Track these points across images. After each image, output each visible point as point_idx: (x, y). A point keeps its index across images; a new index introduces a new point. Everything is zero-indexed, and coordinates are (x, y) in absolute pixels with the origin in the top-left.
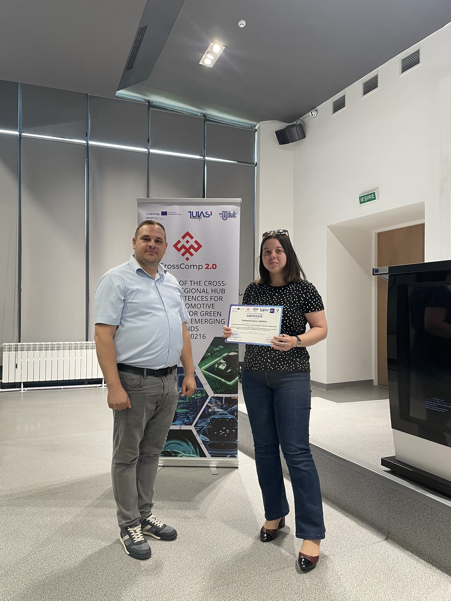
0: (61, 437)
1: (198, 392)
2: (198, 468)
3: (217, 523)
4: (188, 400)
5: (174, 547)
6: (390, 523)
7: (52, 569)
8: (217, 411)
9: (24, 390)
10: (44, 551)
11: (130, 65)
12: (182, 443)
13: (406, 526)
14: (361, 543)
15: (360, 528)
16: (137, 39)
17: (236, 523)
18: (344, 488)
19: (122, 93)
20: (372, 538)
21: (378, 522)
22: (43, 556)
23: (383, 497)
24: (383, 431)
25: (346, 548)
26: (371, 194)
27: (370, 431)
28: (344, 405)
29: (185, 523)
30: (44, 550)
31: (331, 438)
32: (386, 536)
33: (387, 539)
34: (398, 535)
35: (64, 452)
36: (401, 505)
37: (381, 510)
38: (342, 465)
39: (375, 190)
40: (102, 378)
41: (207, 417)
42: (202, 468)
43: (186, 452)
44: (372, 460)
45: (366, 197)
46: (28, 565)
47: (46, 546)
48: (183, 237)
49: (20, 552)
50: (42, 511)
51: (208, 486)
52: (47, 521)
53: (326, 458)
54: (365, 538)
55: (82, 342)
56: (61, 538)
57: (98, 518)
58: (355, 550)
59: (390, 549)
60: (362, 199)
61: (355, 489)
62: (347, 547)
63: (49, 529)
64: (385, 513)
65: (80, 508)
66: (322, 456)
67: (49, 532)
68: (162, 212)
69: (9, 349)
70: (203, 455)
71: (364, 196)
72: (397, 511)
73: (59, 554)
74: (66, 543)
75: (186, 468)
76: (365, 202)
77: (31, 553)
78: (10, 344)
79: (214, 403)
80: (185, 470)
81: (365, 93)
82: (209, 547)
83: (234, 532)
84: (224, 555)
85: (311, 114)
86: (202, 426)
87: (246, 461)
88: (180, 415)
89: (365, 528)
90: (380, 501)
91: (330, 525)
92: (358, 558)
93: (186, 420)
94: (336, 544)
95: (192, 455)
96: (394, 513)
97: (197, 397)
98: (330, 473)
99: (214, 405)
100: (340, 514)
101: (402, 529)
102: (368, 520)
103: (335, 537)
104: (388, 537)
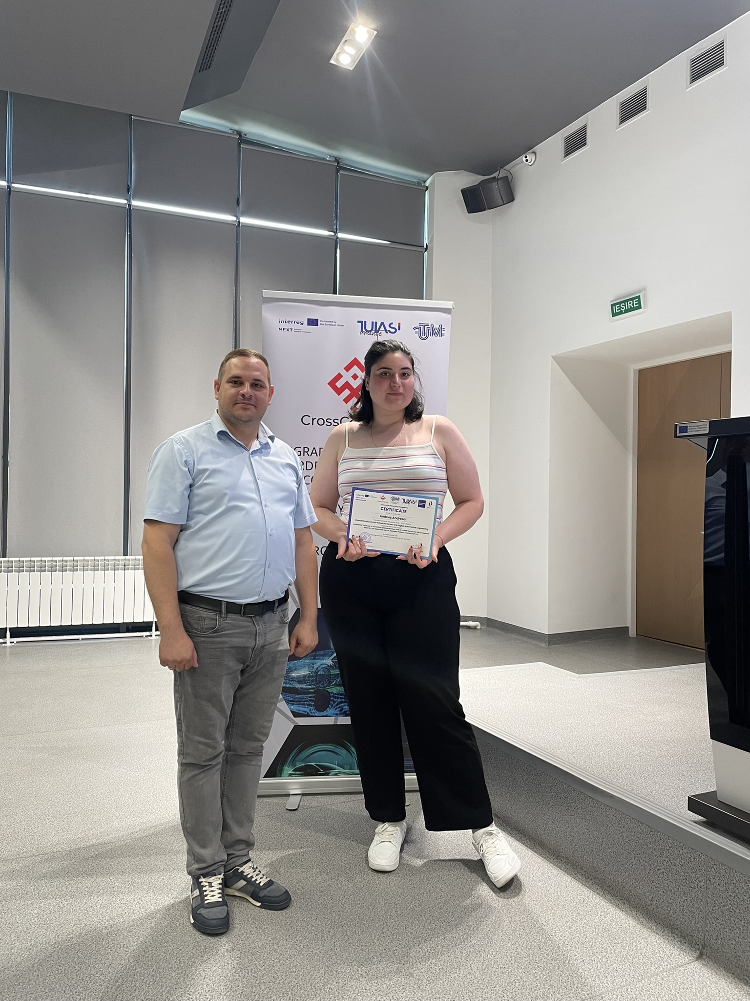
0: (71, 735)
3: (366, 923)
5: (280, 978)
6: (709, 926)
9: (11, 643)
10: (18, 987)
11: (206, 62)
13: (743, 936)
14: (652, 968)
15: (646, 933)
17: (403, 922)
18: (610, 851)
19: (188, 116)
20: (671, 956)
21: (681, 921)
23: (694, 875)
25: (624, 980)
26: (632, 299)
29: (302, 922)
30: (19, 985)
31: (578, 748)
32: (698, 952)
33: (700, 957)
34: (724, 950)
36: (732, 892)
37: (688, 900)
38: (607, 806)
39: (640, 292)
40: (152, 622)
44: (665, 797)
45: (624, 304)
47: (25, 974)
50: (22, 894)
52: (31, 916)
53: (574, 790)
55: (117, 558)
56: (55, 956)
58: (641, 985)
59: (710, 980)
60: (616, 308)
61: (633, 855)
62: (624, 976)
63: (34, 936)
64: (698, 906)
66: (565, 786)
67: (33, 942)
71: (620, 303)
72: (723, 904)
73: (50, 994)
74: (64, 968)
76: (621, 313)
81: (623, 120)
83: (400, 944)
85: (524, 159)
89: (654, 932)
90: (688, 882)
91: (588, 927)
94: (602, 970)
96: (717, 908)
98: (582, 819)
101: (734, 941)
102: (660, 917)
103: (599, 955)
104: (702, 954)
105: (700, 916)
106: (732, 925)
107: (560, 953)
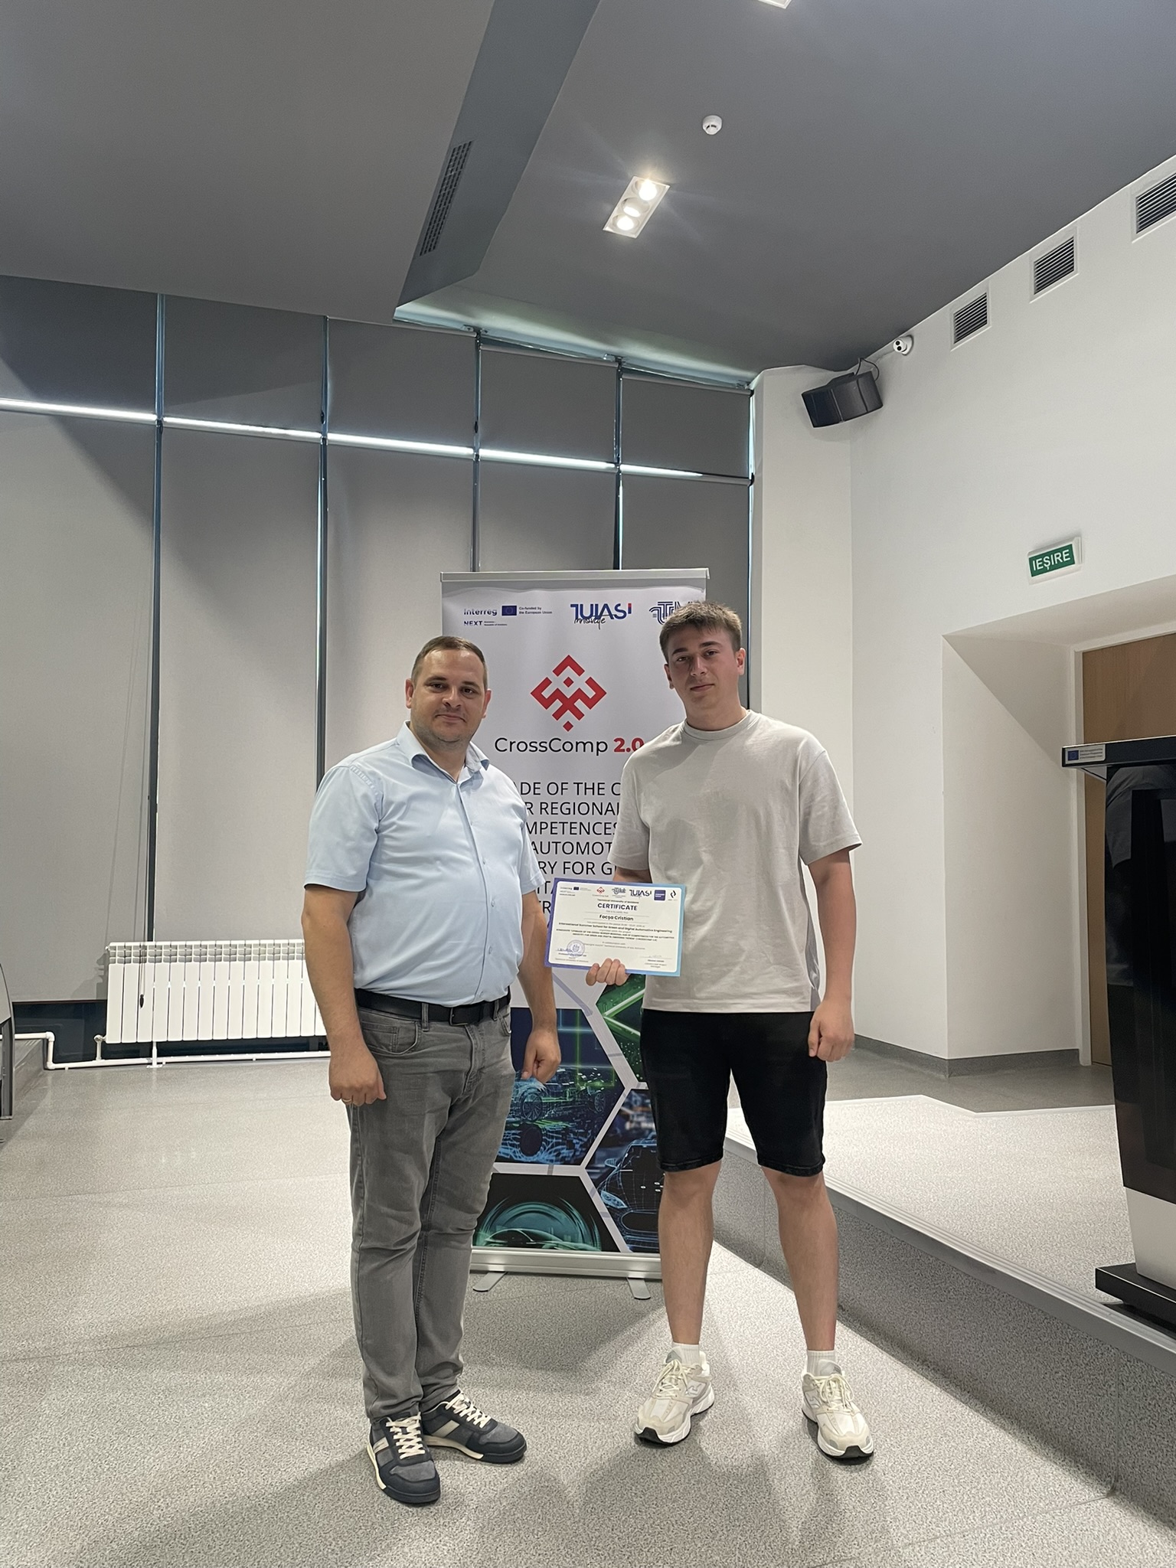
1: (596, 1076)
2: (597, 1281)
4: (570, 1097)
6: (1123, 1449)
7: (210, 1539)
8: (647, 1129)
9: (158, 1063)
10: (191, 1490)
11: (429, 241)
12: (555, 1212)
13: (1166, 1460)
14: (1041, 1504)
15: (1039, 1461)
16: (446, 174)
18: (992, 1349)
19: (411, 310)
20: (1071, 1490)
21: (1087, 1445)
22: (190, 1503)
23: (1102, 1378)
24: (1104, 1193)
25: (999, 1516)
26: (1060, 550)
27: (1066, 1193)
28: (994, 1118)
29: (559, 1429)
31: (956, 1209)
32: (1109, 1486)
33: (1112, 1493)
34: (1144, 1483)
35: (253, 1228)
36: (1151, 1399)
37: (1096, 1414)
38: (988, 1286)
39: (1071, 539)
41: (620, 1143)
42: (608, 1281)
43: (565, 1237)
44: (1070, 1274)
45: (1048, 558)
46: (149, 1525)
48: (558, 671)
49: (130, 1490)
50: (191, 1383)
51: (622, 1331)
53: (943, 1265)
54: (1052, 1488)
57: (333, 1407)
58: (1022, 1523)
59: (1121, 1522)
60: (1038, 564)
61: (1022, 1353)
62: (999, 1512)
64: (1108, 1421)
65: (287, 1377)
66: (931, 1259)
67: (206, 1440)
68: (503, 607)
69: (125, 957)
70: (609, 1245)
71: (1043, 555)
72: (1141, 1416)
73: (231, 1499)
75: (564, 1279)
76: (1044, 571)
77: (159, 1493)
78: (128, 944)
79: (640, 1106)
80: (564, 1284)
81: (1040, 286)
82: (622, 1497)
84: (661, 1522)
85: (896, 347)
86: (606, 1166)
87: (725, 1264)
88: (550, 1137)
89: (1051, 1460)
90: (1094, 1388)
91: (956, 1451)
92: (1030, 1545)
93: (565, 1151)
94: (969, 1503)
95: (581, 1245)
96: (1132, 1423)
97: (594, 1088)
99: (639, 1113)
100: (982, 1422)
101: (1156, 1468)
102: (1060, 1440)
103: (968, 1485)
104: (1115, 1489)
105: (1111, 1436)
106: (1152, 1446)
107: (912, 1481)
